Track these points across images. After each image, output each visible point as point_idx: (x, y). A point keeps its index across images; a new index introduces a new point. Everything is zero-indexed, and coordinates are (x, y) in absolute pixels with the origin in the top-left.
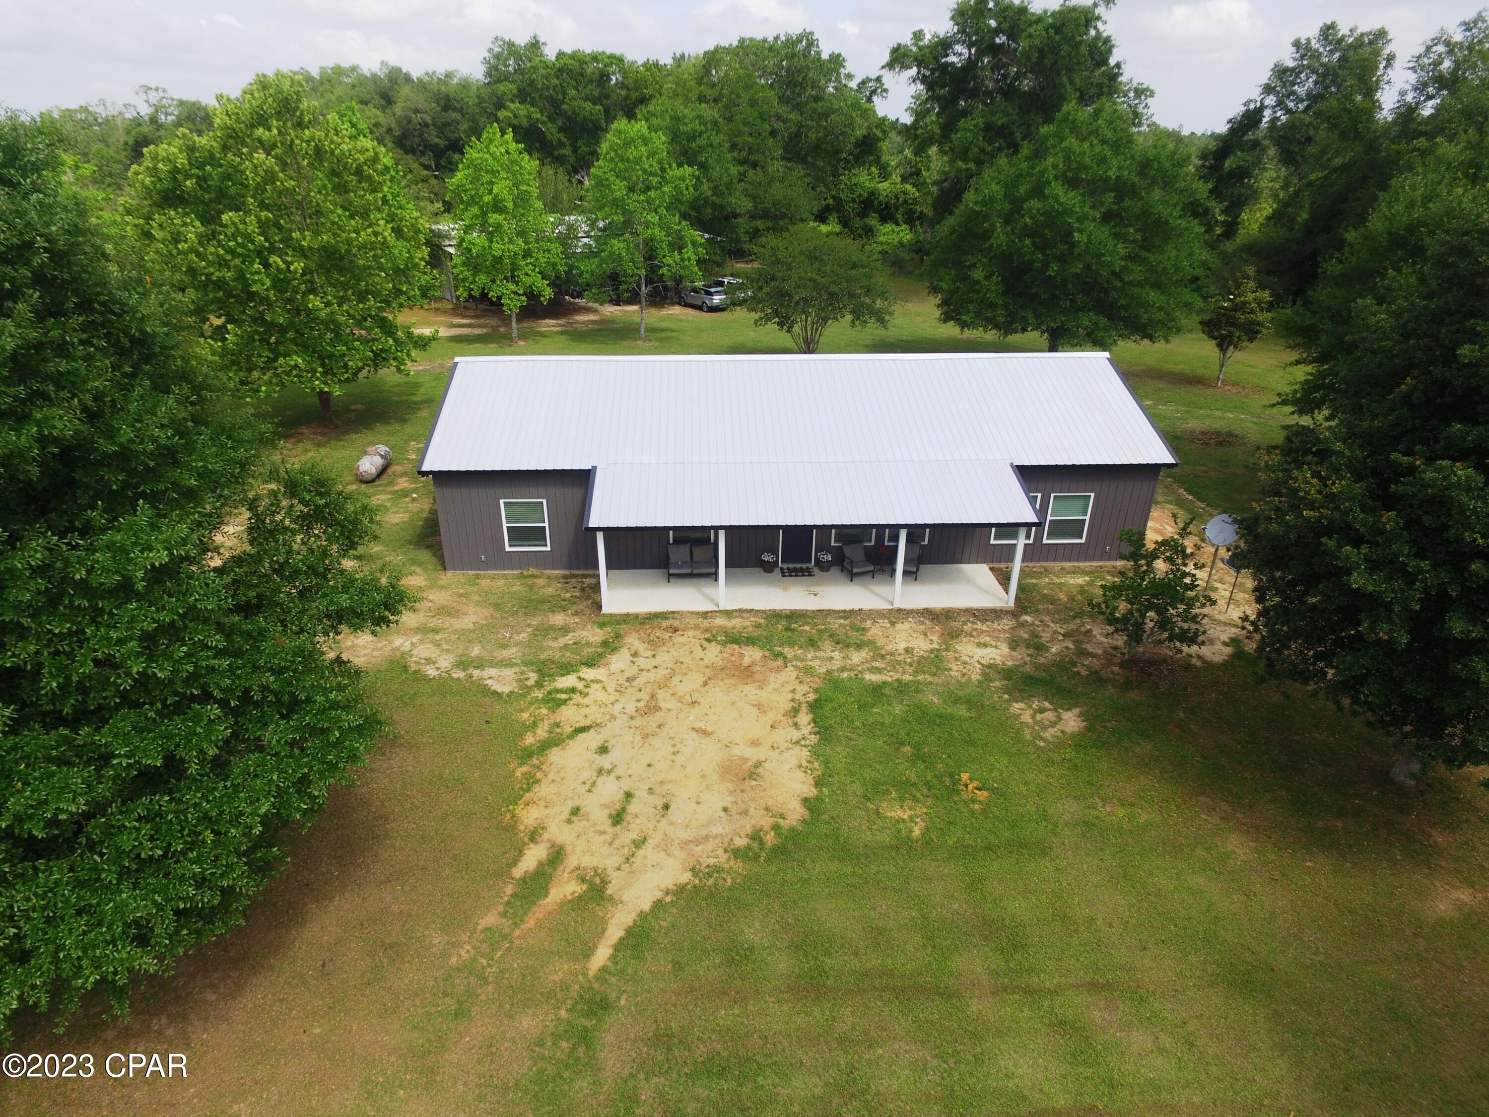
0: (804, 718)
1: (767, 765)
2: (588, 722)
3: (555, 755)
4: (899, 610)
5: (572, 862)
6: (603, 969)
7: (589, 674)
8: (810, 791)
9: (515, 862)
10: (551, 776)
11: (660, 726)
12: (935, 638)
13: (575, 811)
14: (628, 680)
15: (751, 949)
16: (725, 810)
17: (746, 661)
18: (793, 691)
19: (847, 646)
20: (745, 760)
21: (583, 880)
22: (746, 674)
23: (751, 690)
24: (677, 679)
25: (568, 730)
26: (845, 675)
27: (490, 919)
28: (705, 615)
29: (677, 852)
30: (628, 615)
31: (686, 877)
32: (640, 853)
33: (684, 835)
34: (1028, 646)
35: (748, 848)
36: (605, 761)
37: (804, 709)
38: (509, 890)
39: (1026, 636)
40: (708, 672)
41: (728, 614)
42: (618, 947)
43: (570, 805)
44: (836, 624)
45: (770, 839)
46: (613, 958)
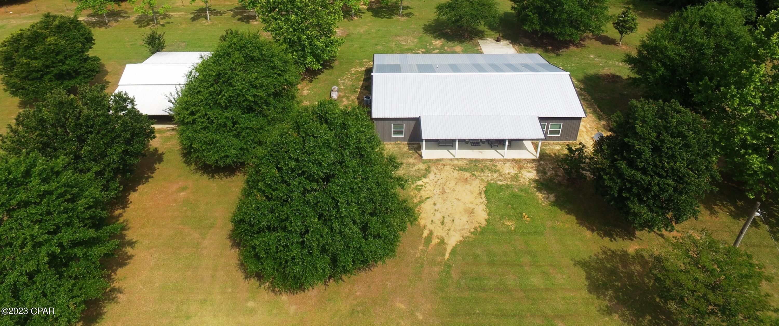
0: (483, 196)
1: (475, 209)
2: (428, 196)
3: (423, 205)
4: (506, 159)
5: (435, 234)
6: (448, 259)
7: (425, 180)
8: (487, 217)
9: (422, 234)
10: (424, 211)
11: (447, 197)
12: (516, 169)
13: (432, 221)
14: (435, 182)
15: (478, 255)
16: (467, 222)
17: (465, 177)
18: (479, 187)
19: (492, 172)
20: (470, 208)
21: (439, 238)
22: (466, 181)
23: (468, 186)
24: (448, 182)
25: (424, 198)
26: (492, 182)
27: (421, 247)
28: (451, 160)
29: (458, 232)
30: (430, 159)
31: (461, 238)
32: (450, 232)
33: (460, 228)
34: (542, 173)
35: (474, 231)
36: (436, 207)
37: (483, 193)
38: (423, 241)
39: (541, 169)
40: (456, 181)
41: (458, 160)
42: (450, 254)
43: (430, 220)
44: (488, 163)
45: (479, 230)
46: (449, 256)
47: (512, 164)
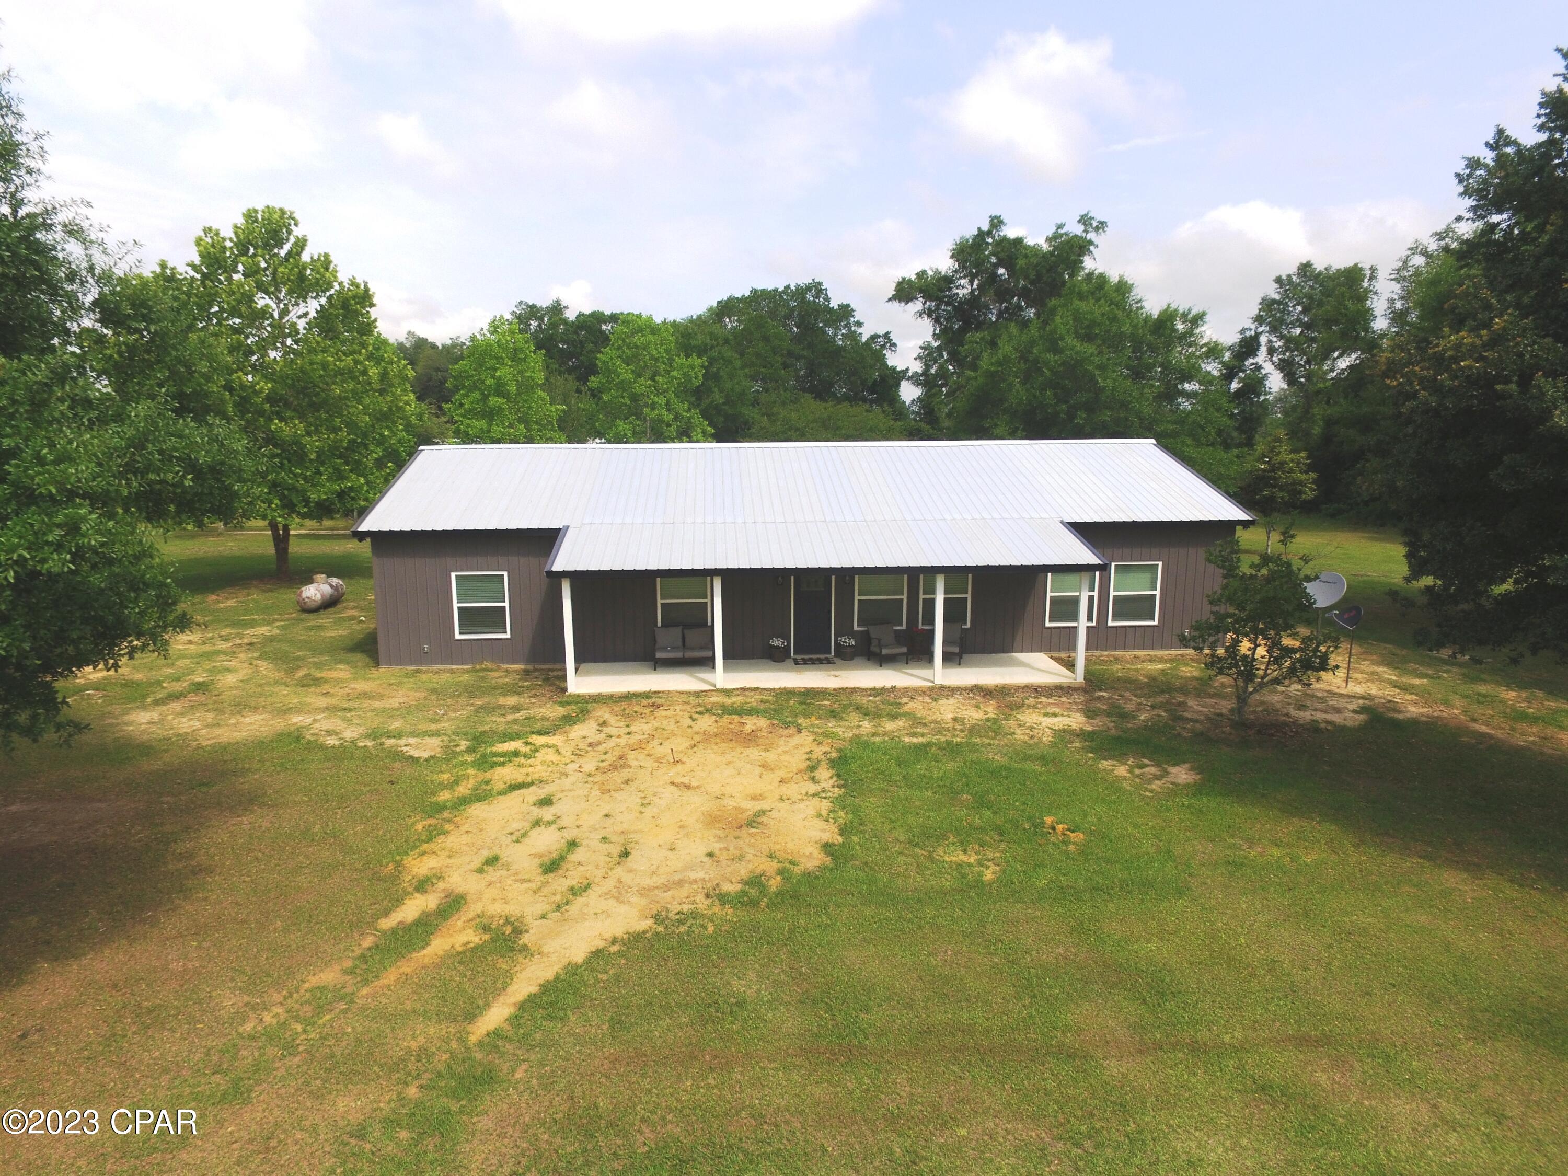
0: (824, 773)
1: (774, 814)
2: (529, 779)
3: (477, 810)
4: (942, 688)
5: (475, 909)
6: (496, 1034)
7: (539, 740)
8: (831, 834)
9: (386, 913)
10: (466, 827)
11: (627, 782)
12: (990, 709)
13: (492, 861)
14: (590, 745)
16: (710, 855)
17: (748, 728)
18: (811, 752)
19: (879, 716)
20: (743, 811)
21: (486, 929)
22: (750, 739)
23: (754, 753)
24: (655, 743)
25: (501, 786)
26: (877, 739)
28: (698, 694)
29: (635, 899)
30: (600, 695)
31: (646, 924)
32: (580, 900)
33: (648, 882)
34: (1109, 715)
35: (744, 893)
36: (547, 814)
37: (824, 764)
38: (368, 942)
39: (1105, 707)
40: (697, 738)
41: (727, 692)
42: (529, 1004)
43: (485, 854)
44: (864, 700)
45: (775, 884)
46: (514, 1020)
47: (973, 699)
